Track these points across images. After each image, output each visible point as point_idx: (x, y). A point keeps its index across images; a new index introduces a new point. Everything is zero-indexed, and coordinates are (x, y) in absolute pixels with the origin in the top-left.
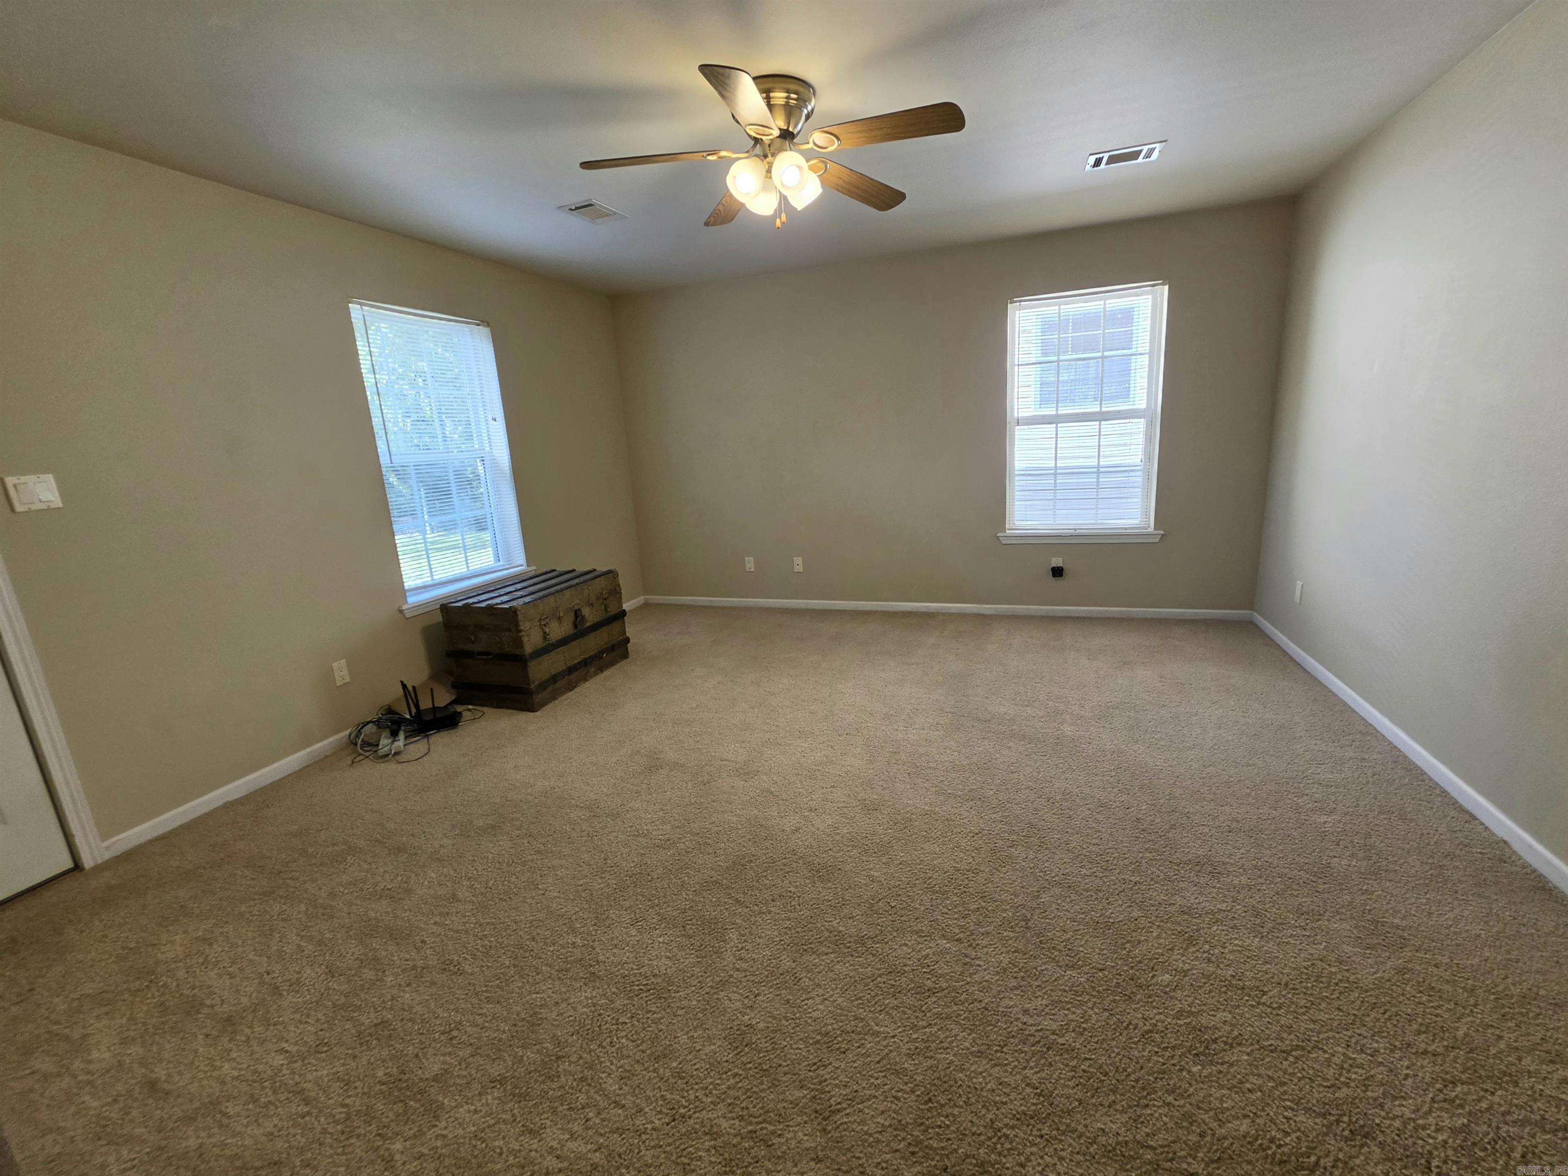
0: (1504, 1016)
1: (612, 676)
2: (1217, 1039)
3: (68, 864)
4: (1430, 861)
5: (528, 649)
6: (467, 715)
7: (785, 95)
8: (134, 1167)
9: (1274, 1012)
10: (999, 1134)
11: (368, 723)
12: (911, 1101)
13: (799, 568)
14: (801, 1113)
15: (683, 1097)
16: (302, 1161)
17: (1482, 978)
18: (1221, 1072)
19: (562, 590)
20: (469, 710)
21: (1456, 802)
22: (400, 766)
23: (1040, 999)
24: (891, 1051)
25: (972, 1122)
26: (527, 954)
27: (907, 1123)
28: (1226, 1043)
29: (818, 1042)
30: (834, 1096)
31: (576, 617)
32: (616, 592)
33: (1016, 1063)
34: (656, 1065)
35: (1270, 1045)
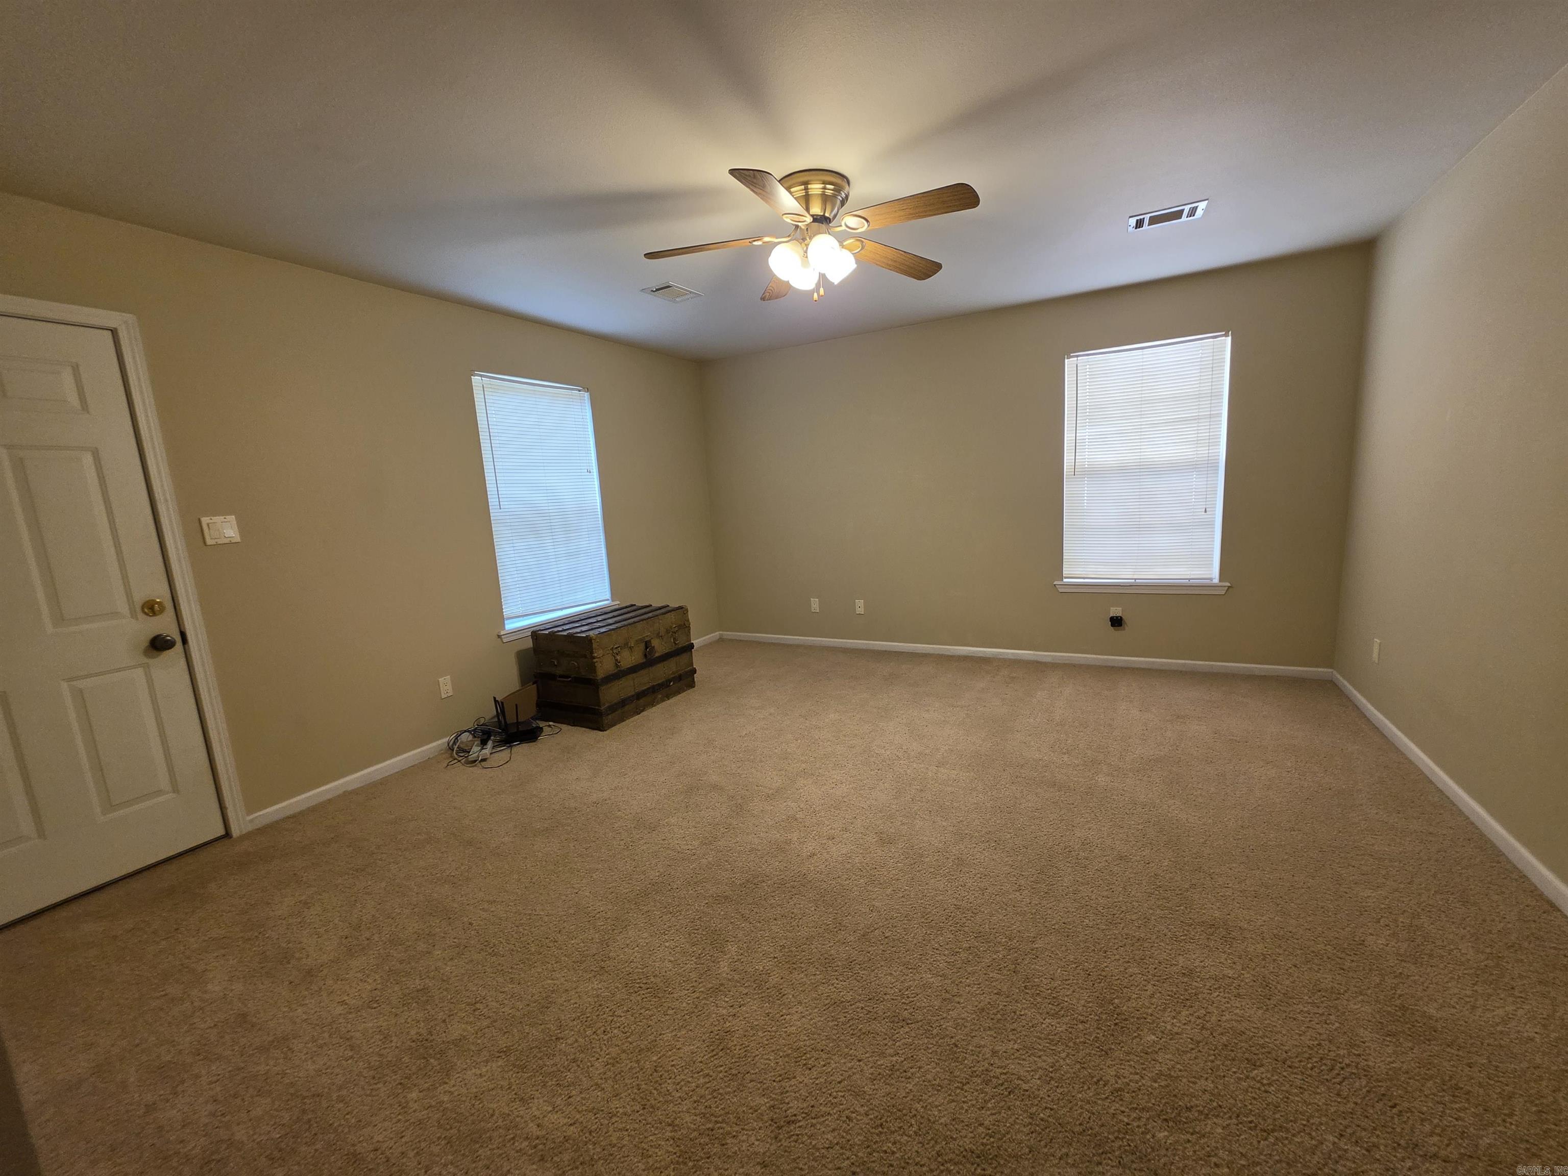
0: (1545, 1132)
1: (676, 703)
2: (1192, 1107)
3: (221, 832)
4: (1488, 950)
5: (601, 674)
6: (547, 730)
7: (822, 186)
8: (218, 1080)
9: (1263, 1089)
10: (942, 1168)
11: (465, 731)
12: (864, 1123)
13: (860, 610)
14: (760, 1118)
15: (655, 1089)
16: (339, 1096)
17: (1524, 1086)
18: (1189, 1141)
19: (635, 623)
20: (549, 726)
21: (1536, 888)
22: (485, 771)
23: (1012, 1042)
24: (854, 1074)
25: (917, 1152)
26: (551, 945)
27: (855, 1144)
28: (1201, 1112)
29: (788, 1055)
30: (791, 1108)
31: (646, 648)
32: (685, 627)
33: (974, 1102)
34: (639, 1057)
35: (1251, 1122)
